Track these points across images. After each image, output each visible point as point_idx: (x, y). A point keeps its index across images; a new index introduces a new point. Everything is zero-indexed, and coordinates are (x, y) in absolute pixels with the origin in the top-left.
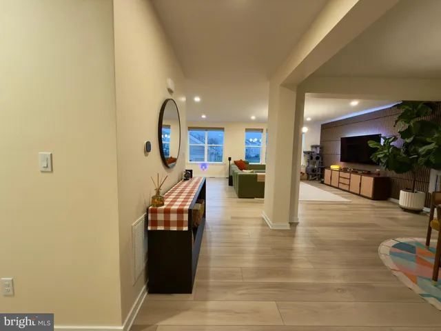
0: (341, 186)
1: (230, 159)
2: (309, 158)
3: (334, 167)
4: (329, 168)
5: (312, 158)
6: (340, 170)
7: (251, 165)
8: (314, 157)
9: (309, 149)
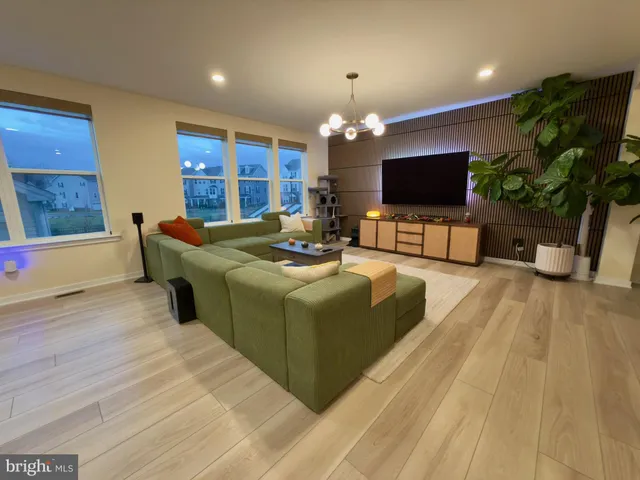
0: (401, 248)
1: (138, 219)
2: (318, 201)
3: (373, 214)
4: (365, 217)
5: (323, 200)
6: (383, 218)
7: (209, 230)
8: (329, 199)
9: (315, 185)
